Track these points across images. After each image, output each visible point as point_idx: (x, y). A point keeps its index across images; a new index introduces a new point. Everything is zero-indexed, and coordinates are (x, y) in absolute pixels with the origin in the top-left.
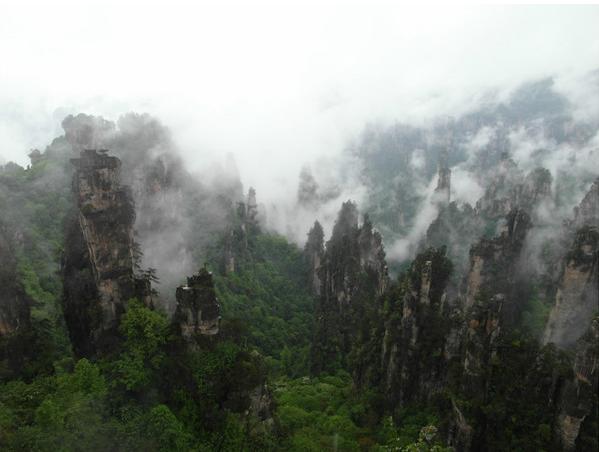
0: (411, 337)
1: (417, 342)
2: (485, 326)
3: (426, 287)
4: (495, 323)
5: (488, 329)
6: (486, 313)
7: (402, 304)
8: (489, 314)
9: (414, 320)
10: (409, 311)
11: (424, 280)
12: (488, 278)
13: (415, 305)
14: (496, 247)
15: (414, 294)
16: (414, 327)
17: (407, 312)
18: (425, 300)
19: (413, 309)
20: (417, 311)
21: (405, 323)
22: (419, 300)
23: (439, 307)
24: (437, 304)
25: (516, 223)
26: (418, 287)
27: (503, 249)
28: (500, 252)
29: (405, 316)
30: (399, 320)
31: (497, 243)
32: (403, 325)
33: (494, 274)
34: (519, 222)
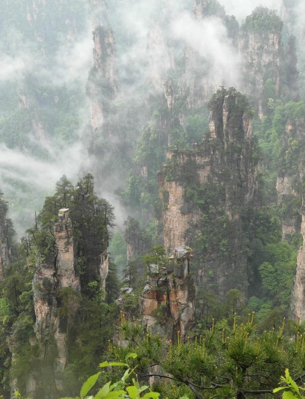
0: (56, 355)
1: (69, 361)
2: (168, 305)
3: (67, 257)
4: (182, 296)
5: (173, 309)
6: (166, 282)
7: (31, 297)
8: (171, 284)
9: (56, 322)
10: (46, 308)
11: (61, 244)
12: (195, 219)
13: (52, 294)
14: (199, 160)
15: (48, 273)
16: (58, 335)
17: (41, 309)
18: (68, 282)
19: (50, 304)
20: (59, 304)
21: (42, 331)
22: (58, 283)
23: (98, 288)
24: (94, 283)
25: (225, 113)
26: (52, 260)
27: (211, 163)
28: (208, 168)
29: (39, 319)
30: (29, 327)
31: (199, 154)
32: (38, 336)
33: (205, 208)
34: (230, 111)
